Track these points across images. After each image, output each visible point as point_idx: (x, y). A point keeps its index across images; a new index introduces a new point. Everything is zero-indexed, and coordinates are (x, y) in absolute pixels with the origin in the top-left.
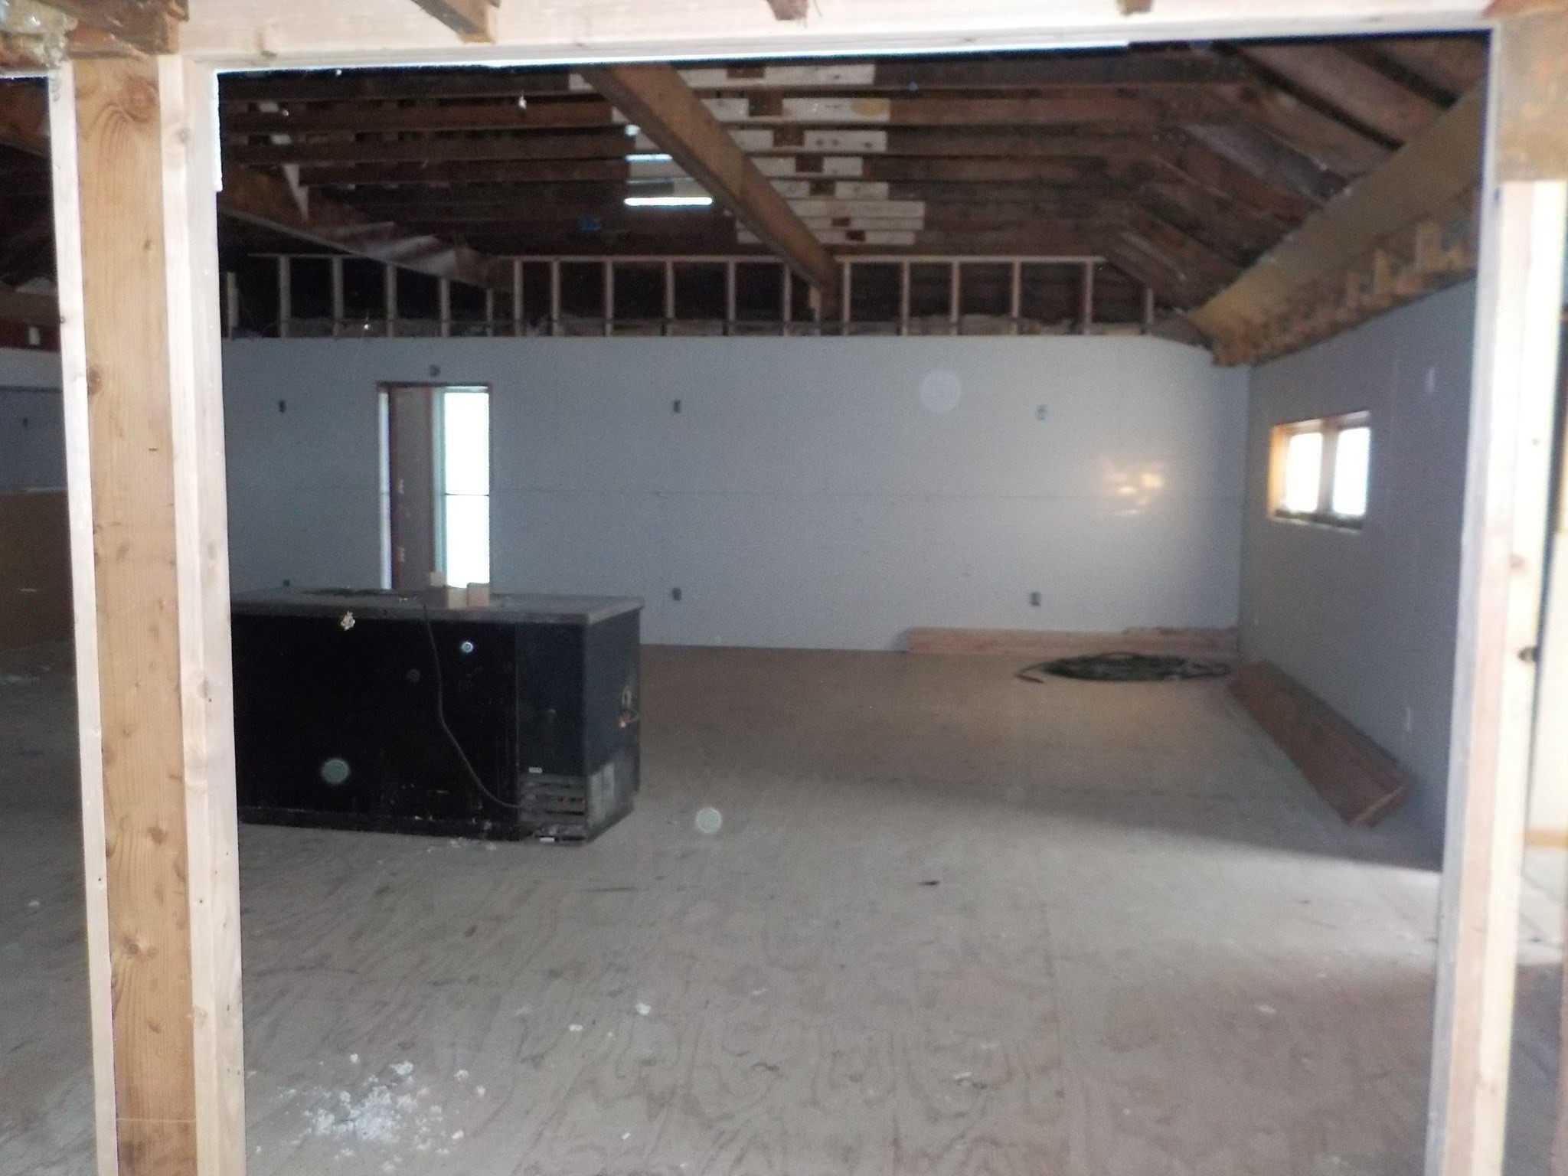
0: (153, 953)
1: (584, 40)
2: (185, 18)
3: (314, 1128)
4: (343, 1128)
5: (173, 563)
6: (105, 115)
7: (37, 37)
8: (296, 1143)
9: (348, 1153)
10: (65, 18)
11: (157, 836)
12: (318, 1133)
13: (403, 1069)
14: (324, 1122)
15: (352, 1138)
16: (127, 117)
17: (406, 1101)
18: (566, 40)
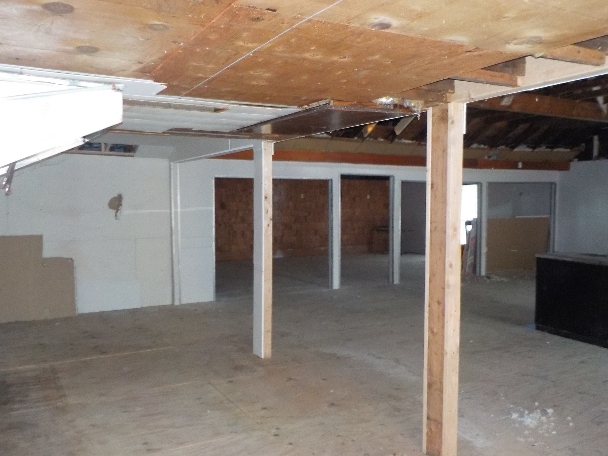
0: (436, 334)
1: (547, 81)
2: (454, 93)
3: (511, 416)
4: (520, 419)
5: (445, 232)
6: (438, 119)
7: (415, 107)
8: (503, 418)
9: (517, 425)
10: (420, 102)
11: (439, 303)
12: (511, 418)
13: (550, 411)
14: (515, 416)
15: (521, 422)
16: (442, 119)
17: (544, 419)
18: (542, 82)
